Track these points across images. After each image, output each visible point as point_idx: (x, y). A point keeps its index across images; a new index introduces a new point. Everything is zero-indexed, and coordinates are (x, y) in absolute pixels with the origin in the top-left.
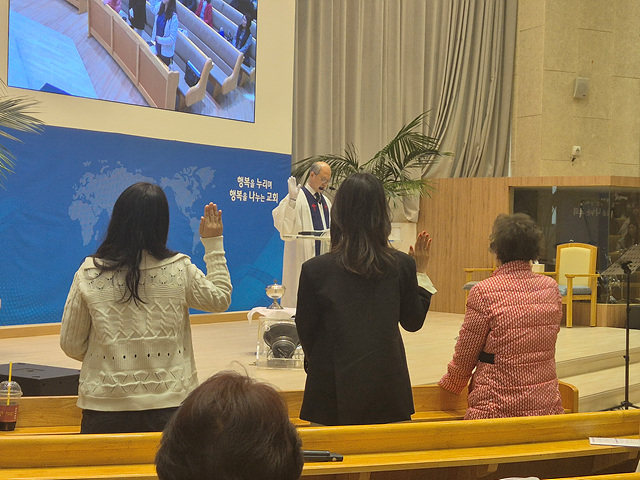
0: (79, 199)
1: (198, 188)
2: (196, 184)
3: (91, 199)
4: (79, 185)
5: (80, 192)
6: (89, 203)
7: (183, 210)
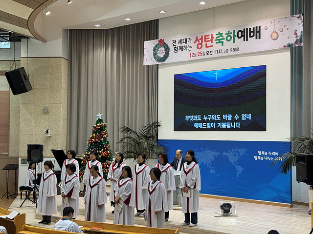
7: (233, 163)
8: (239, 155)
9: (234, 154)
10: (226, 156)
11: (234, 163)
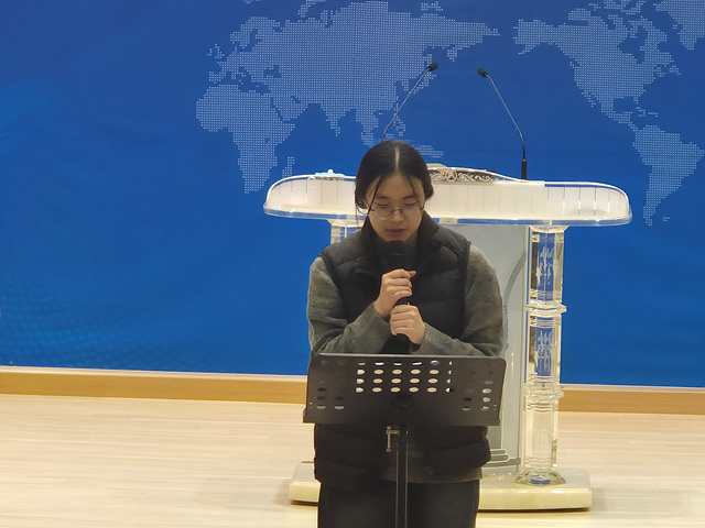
0: (227, 80)
1: (662, 47)
2: (656, 37)
3: (269, 81)
4: (228, 48)
5: (232, 64)
6: (263, 89)
7: (607, 108)
8: (672, 45)
9: (621, 33)
10: (549, 52)
11: (622, 105)
